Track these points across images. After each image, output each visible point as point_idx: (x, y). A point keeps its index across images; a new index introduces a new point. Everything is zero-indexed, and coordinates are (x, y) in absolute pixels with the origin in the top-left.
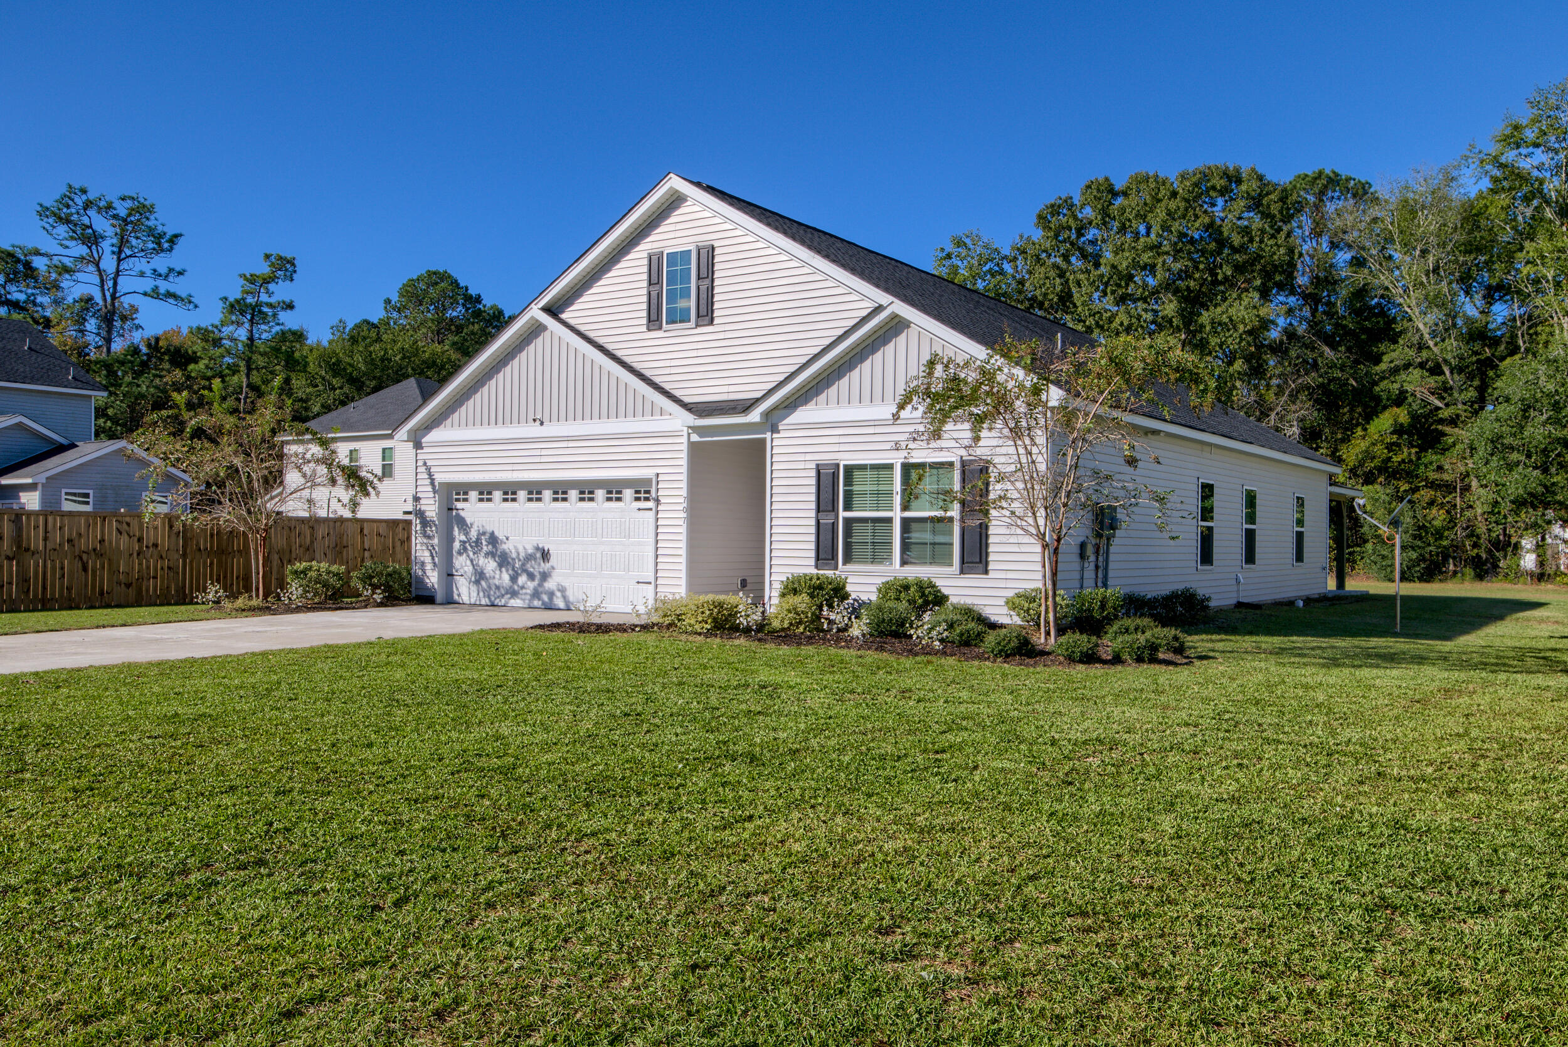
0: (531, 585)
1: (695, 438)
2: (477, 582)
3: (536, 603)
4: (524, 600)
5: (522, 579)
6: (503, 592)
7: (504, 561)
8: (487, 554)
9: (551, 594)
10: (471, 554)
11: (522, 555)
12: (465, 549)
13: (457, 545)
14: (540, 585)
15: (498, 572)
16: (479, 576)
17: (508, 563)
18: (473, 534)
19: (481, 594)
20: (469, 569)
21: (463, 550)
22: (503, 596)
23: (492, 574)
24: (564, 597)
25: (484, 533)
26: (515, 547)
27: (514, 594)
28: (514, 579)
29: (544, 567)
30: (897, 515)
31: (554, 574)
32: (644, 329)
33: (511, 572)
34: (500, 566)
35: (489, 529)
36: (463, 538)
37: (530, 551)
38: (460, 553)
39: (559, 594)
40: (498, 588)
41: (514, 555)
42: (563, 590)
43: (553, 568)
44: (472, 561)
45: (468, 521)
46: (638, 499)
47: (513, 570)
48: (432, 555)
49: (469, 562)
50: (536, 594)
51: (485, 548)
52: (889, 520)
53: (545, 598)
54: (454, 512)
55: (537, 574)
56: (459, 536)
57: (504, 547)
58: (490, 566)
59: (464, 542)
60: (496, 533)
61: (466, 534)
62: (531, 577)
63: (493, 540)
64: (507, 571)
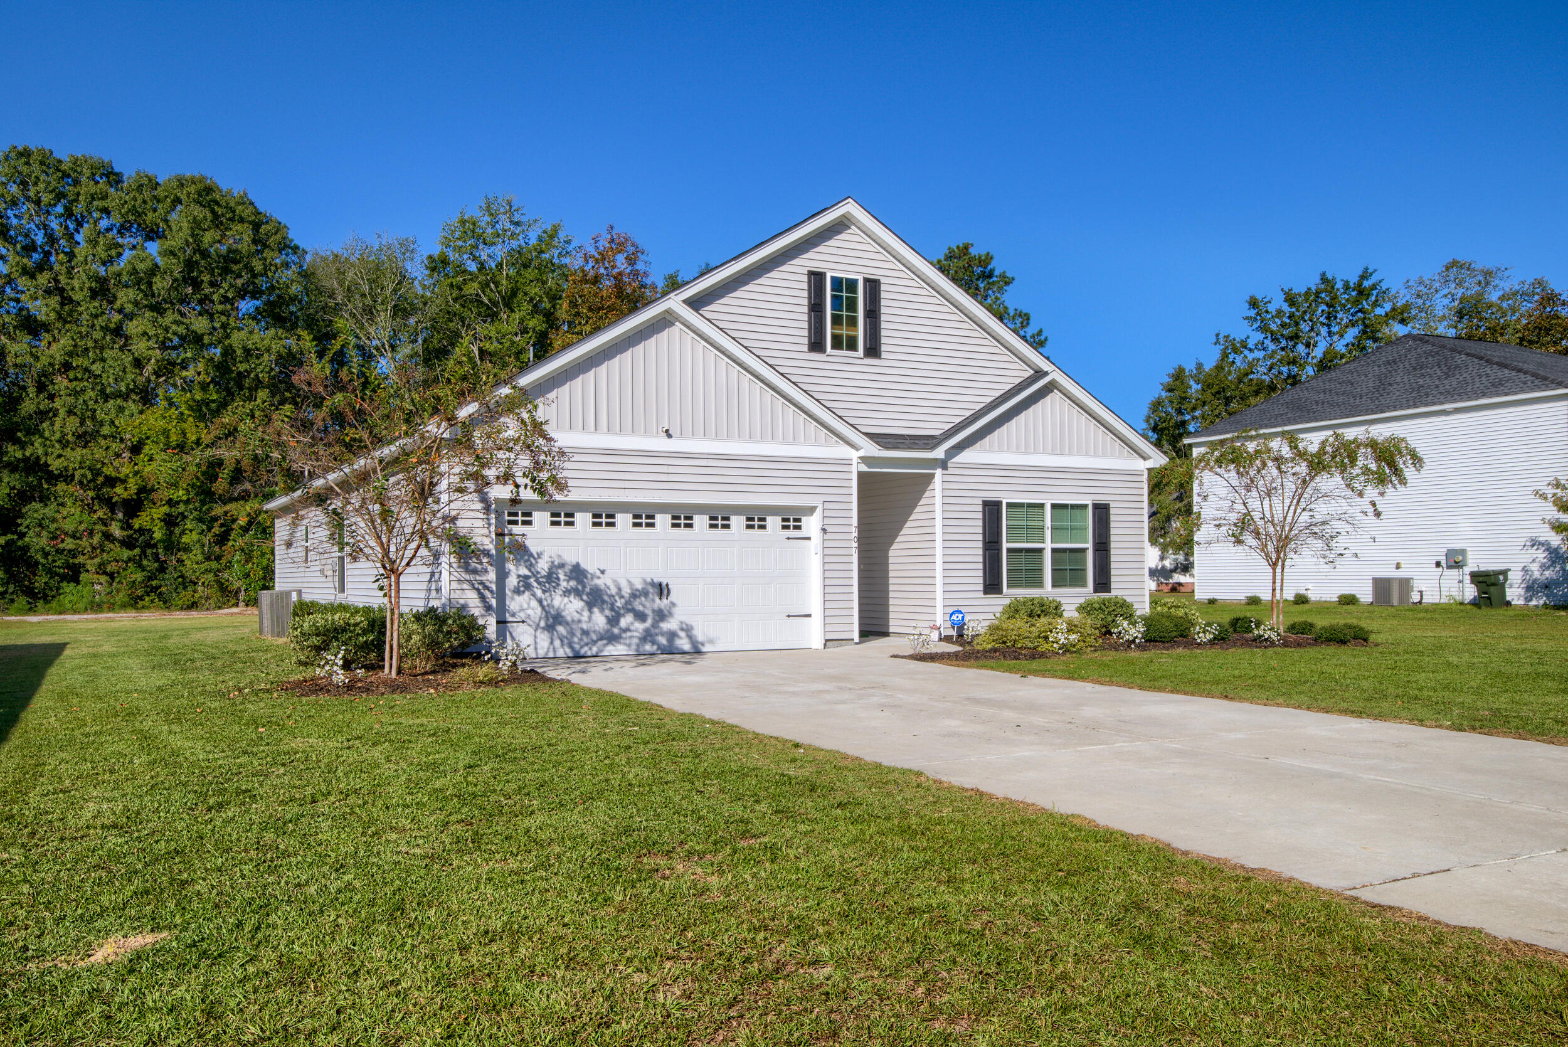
0: (640, 627)
1: (864, 468)
2: (550, 628)
3: (648, 647)
4: (629, 645)
5: (626, 620)
6: (594, 637)
7: (596, 599)
8: (567, 593)
9: (672, 635)
10: (539, 593)
11: (626, 591)
12: (528, 587)
13: (512, 581)
14: (655, 625)
15: (586, 613)
16: (553, 621)
17: (603, 602)
18: (543, 566)
19: (557, 643)
20: (535, 611)
21: (525, 585)
22: (595, 642)
23: (576, 616)
24: (690, 637)
25: (562, 566)
26: (615, 581)
27: (612, 639)
28: (613, 621)
29: (664, 603)
30: (1048, 546)
31: (675, 610)
32: (806, 348)
33: (607, 612)
34: (590, 605)
35: (571, 558)
36: (524, 571)
37: (639, 586)
38: (517, 591)
39: (682, 634)
40: (585, 633)
41: (614, 591)
42: (688, 630)
43: (673, 604)
44: (540, 601)
45: (534, 550)
46: (785, 527)
47: (612, 609)
48: (482, 597)
49: (534, 603)
50: (647, 637)
51: (564, 584)
52: (1040, 551)
53: (663, 640)
54: (507, 539)
55: (649, 612)
56: (515, 571)
57: (599, 582)
58: (573, 607)
59: (526, 577)
60: (583, 565)
61: (530, 567)
62: (641, 617)
63: (578, 573)
64: (602, 611)
